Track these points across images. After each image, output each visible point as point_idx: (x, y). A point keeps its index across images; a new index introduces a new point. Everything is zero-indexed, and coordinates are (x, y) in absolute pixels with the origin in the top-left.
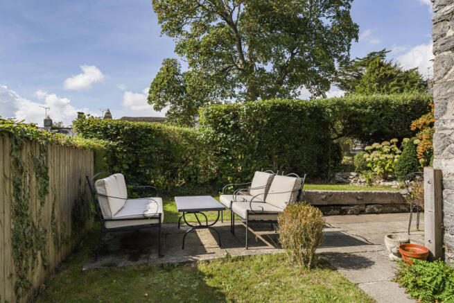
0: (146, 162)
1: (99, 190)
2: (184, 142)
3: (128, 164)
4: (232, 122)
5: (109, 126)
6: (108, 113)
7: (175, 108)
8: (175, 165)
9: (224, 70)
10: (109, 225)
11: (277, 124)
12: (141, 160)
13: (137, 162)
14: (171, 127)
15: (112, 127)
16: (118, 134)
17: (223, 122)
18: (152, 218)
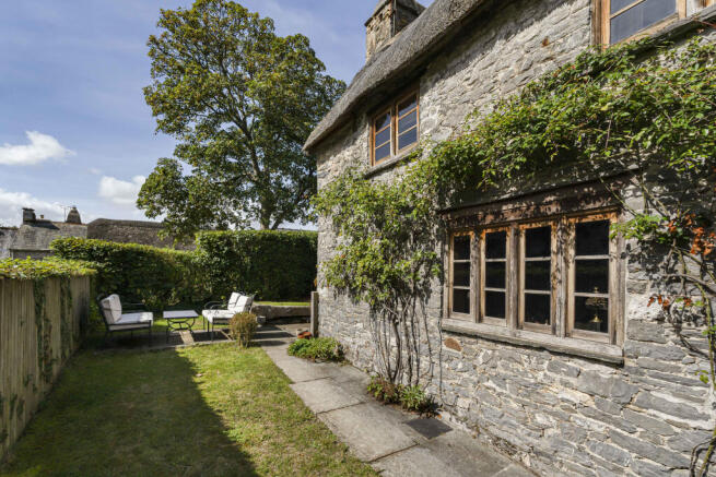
0: (136, 282)
1: (105, 306)
2: (178, 265)
3: (118, 285)
4: (226, 248)
5: (95, 248)
6: (74, 211)
7: (175, 216)
8: (169, 285)
9: (235, 179)
10: (112, 328)
11: (267, 251)
12: (131, 281)
13: (127, 283)
14: (165, 250)
15: (98, 249)
16: (106, 255)
17: (218, 247)
18: (144, 323)
